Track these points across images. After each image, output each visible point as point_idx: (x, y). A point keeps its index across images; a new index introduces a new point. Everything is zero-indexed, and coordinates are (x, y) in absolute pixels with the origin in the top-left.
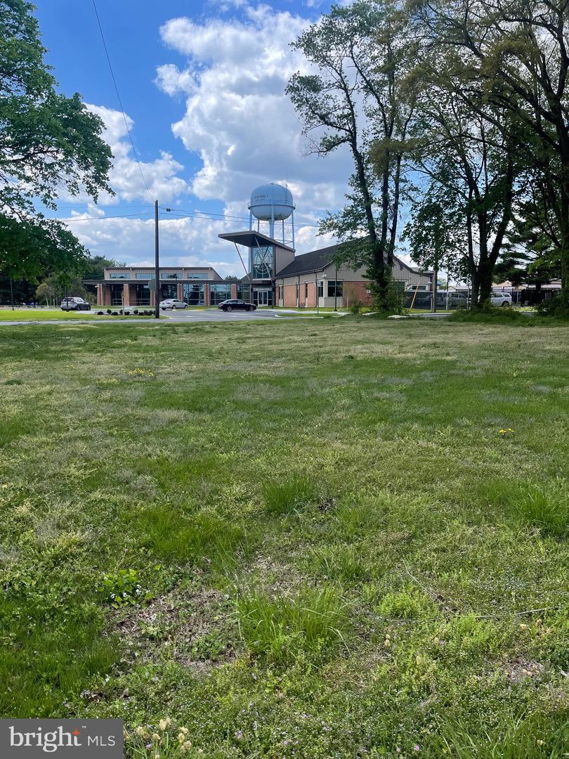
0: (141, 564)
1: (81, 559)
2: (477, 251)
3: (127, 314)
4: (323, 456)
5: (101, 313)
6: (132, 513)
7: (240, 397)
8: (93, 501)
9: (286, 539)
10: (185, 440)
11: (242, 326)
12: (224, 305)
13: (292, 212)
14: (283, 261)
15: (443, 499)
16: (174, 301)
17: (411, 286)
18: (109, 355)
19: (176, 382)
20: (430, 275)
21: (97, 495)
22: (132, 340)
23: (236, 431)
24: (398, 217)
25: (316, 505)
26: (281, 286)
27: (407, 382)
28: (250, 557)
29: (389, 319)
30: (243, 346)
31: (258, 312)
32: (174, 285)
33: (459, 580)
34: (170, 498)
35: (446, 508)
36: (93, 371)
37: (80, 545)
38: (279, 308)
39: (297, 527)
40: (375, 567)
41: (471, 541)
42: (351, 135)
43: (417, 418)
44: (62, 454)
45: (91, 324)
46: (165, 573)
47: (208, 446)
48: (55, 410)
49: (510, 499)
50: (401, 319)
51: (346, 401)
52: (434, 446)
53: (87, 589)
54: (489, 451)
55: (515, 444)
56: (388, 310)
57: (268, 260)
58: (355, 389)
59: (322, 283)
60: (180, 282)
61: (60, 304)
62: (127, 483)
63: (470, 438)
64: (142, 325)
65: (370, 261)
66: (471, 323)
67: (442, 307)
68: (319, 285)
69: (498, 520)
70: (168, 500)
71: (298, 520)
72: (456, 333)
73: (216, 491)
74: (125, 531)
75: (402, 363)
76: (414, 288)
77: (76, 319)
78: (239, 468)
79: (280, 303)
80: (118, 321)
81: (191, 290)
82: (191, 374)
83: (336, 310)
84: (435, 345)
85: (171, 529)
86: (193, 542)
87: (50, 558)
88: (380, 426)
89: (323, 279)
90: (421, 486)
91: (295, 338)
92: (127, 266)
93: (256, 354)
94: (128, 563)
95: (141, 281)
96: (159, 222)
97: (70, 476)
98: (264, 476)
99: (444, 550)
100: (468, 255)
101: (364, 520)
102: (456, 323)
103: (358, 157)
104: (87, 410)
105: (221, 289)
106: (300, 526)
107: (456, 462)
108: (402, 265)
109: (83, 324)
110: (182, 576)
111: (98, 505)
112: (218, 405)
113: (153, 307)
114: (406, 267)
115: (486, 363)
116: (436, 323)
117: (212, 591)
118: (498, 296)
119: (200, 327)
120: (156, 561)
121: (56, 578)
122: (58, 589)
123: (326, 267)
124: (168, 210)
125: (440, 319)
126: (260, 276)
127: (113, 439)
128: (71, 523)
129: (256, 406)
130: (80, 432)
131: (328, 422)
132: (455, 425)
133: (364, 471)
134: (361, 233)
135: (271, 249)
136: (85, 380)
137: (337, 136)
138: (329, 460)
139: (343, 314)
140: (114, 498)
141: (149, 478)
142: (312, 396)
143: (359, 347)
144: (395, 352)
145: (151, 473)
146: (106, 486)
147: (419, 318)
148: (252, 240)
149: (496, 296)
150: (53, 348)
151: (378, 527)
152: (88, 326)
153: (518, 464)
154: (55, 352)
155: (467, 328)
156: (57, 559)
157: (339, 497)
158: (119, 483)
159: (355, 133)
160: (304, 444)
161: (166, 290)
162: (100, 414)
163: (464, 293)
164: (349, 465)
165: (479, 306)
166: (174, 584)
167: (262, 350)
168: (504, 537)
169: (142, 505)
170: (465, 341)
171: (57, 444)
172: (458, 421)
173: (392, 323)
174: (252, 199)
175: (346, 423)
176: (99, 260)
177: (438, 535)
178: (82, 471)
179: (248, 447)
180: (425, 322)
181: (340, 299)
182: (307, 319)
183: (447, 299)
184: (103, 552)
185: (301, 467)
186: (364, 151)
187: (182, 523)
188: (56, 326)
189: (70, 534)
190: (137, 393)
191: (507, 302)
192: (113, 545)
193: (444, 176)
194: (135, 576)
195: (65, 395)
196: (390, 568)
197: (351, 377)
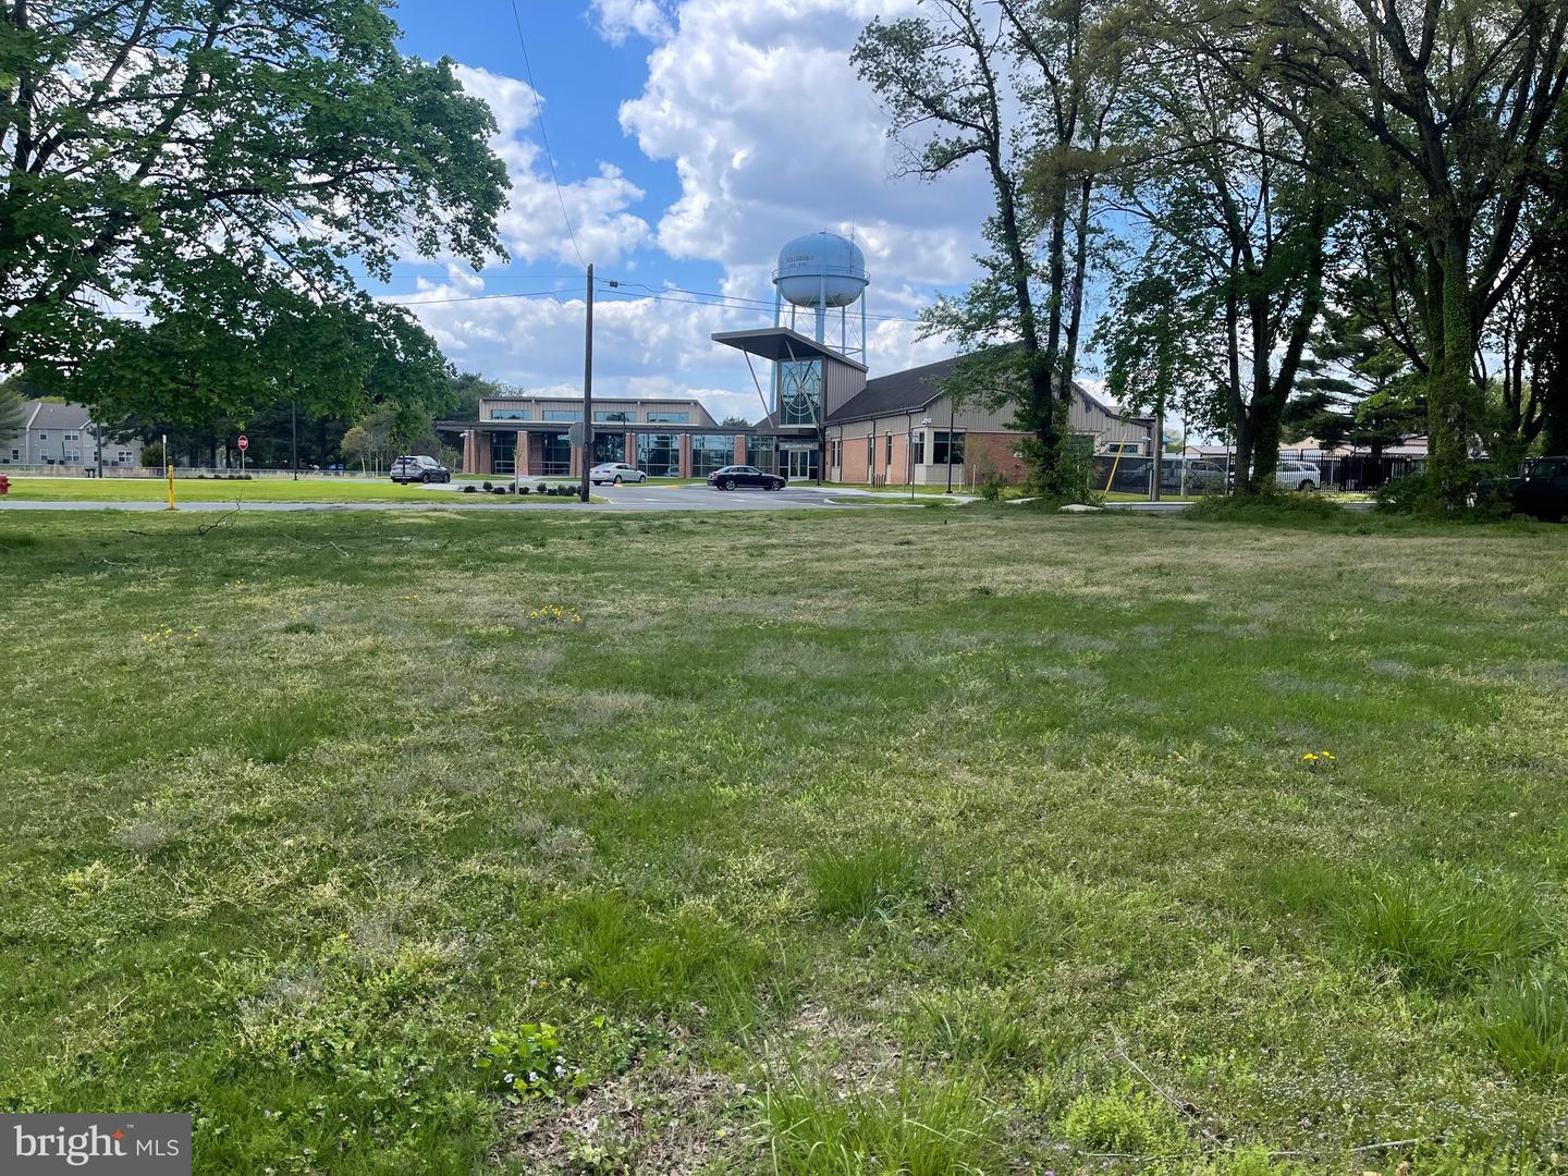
0: (563, 1013)
1: (443, 998)
2: (1247, 375)
3: (524, 491)
4: (933, 799)
5: (470, 490)
6: (545, 906)
7: (757, 669)
8: (464, 878)
9: (861, 972)
10: (649, 755)
11: (757, 521)
12: (721, 477)
13: (862, 291)
14: (843, 389)
15: (1190, 898)
16: (619, 467)
17: (1108, 446)
18: (491, 576)
19: (628, 634)
20: (1146, 423)
21: (471, 866)
22: (536, 546)
23: (750, 739)
24: (1083, 303)
25: (921, 903)
26: (836, 440)
27: (1104, 647)
28: (785, 1007)
29: (1061, 512)
30: (761, 564)
31: (788, 492)
32: (619, 436)
33: (1229, 1072)
34: (619, 877)
35: (1194, 917)
36: (457, 609)
37: (442, 969)
38: (831, 484)
39: (882, 947)
40: (1050, 1037)
41: (1251, 991)
42: (989, 138)
43: (1126, 723)
44: (401, 779)
45: (451, 512)
46: (614, 1033)
47: (695, 770)
48: (385, 688)
49: (1334, 905)
50: (1087, 512)
51: (978, 684)
52: (1167, 785)
53: (458, 1063)
54: (1285, 799)
55: (1339, 784)
56: (1059, 493)
57: (812, 386)
58: (995, 659)
59: (922, 435)
60: (632, 429)
61: (388, 469)
62: (533, 843)
63: (1240, 769)
64: (555, 515)
65: (1023, 393)
66: (1235, 525)
67: (1173, 489)
68: (916, 440)
69: (1308, 947)
70: (616, 880)
71: (884, 931)
72: (1204, 545)
73: (714, 866)
74: (530, 944)
75: (1092, 606)
76: (1115, 449)
77: (423, 500)
78: (759, 819)
79: (834, 474)
80: (506, 506)
81: (652, 446)
82: (657, 619)
83: (950, 492)
84: (1160, 570)
85: (624, 941)
86: (669, 970)
87: (381, 994)
88: (1049, 739)
89: (925, 427)
90: (1141, 867)
91: (868, 548)
92: (524, 395)
93: (787, 579)
94: (537, 1009)
95: (552, 426)
96: (594, 305)
97: (417, 826)
98: (811, 836)
99: (1194, 1008)
100: (1229, 384)
101: (1022, 935)
102: (1205, 524)
103: (1003, 181)
104: (449, 689)
105: (714, 443)
106: (888, 946)
107: (1214, 820)
108: (1090, 403)
109: (435, 510)
110: (647, 1041)
111: (476, 887)
112: (714, 685)
113: (576, 479)
114: (1097, 405)
115: (1270, 610)
116: (1161, 522)
117: (709, 1076)
118: (1292, 470)
119: (672, 521)
120: (594, 1009)
121: (393, 1037)
122: (397, 1059)
123: (930, 404)
124: (614, 284)
125: (1170, 514)
126: (794, 420)
127: (503, 750)
128: (422, 923)
129: (790, 688)
130: (435, 734)
131: (941, 726)
132: (1210, 741)
133: (1020, 833)
134: (1007, 336)
135: (818, 365)
136: (443, 626)
137: (959, 139)
138: (945, 807)
139: (965, 500)
140: (506, 873)
141: (576, 833)
142: (906, 670)
143: (1001, 569)
144: (1077, 583)
145: (581, 824)
146: (489, 847)
147: (1123, 512)
148: (781, 347)
149: (1286, 469)
150: (376, 560)
151: (1052, 952)
152: (446, 514)
153: (1346, 827)
154: (382, 567)
155: (1225, 535)
156: (394, 995)
157: (968, 885)
158: (517, 842)
159: (997, 134)
160: (892, 771)
161: (603, 445)
162: (476, 698)
163: (1219, 462)
164: (988, 818)
165: (1251, 487)
166: (633, 1058)
167: (800, 572)
168: (1321, 985)
169: (563, 890)
170: (1222, 562)
171: (390, 759)
172: (1216, 732)
173: (1068, 522)
174: (781, 263)
175: (978, 729)
176: (469, 380)
177: (1181, 975)
178: (441, 816)
179: (776, 774)
180: (1140, 520)
181: (958, 470)
182: (892, 510)
183: (1184, 473)
184: (488, 985)
185: (888, 821)
186: (1014, 169)
187: (647, 931)
188: (382, 515)
189: (421, 945)
190: (548, 656)
191: (1310, 481)
192: (506, 971)
193: (1180, 222)
194: (553, 1037)
195: (405, 658)
196: (1079, 1040)
197: (986, 633)
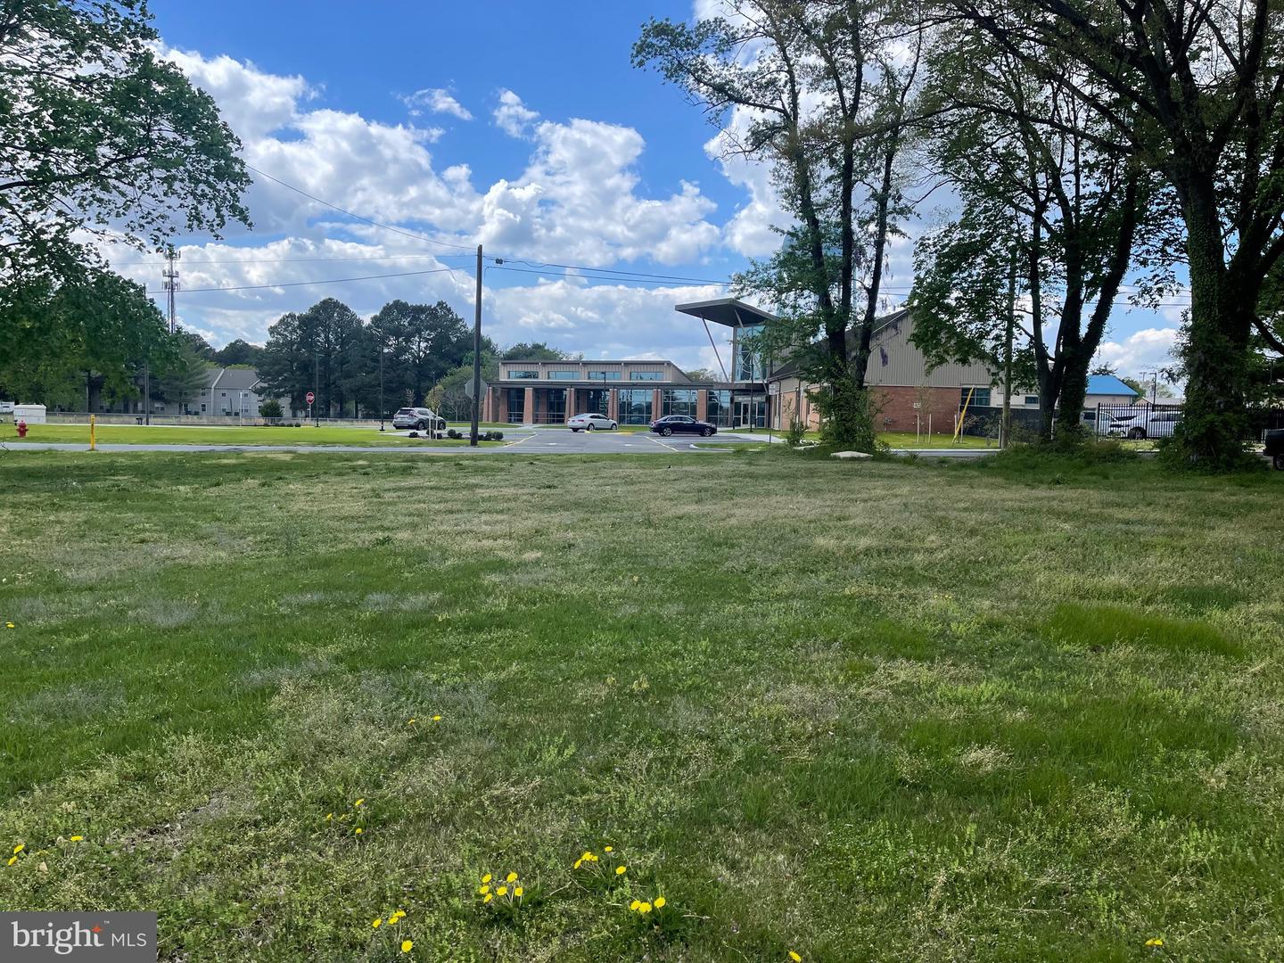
12: (660, 425)
16: (594, 417)
26: (777, 394)
29: (829, 458)
42: (789, 118)
60: (615, 385)
124: (499, 261)
148: (731, 314)
159: (796, 114)
